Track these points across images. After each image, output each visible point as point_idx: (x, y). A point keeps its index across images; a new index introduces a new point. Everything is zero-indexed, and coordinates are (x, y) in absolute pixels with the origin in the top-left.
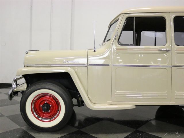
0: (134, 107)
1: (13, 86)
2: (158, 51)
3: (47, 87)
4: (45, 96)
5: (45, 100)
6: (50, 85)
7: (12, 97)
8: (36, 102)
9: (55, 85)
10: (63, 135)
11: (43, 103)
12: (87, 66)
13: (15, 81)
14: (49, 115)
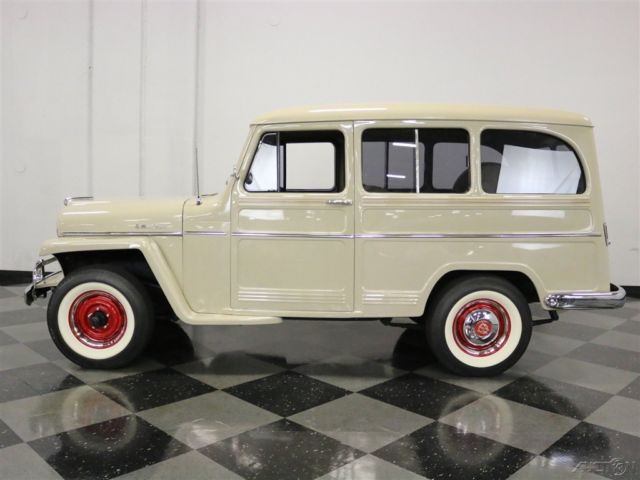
0: (279, 321)
1: (35, 277)
2: (325, 205)
3: (98, 278)
4: (97, 296)
5: (98, 305)
6: (104, 275)
7: (33, 300)
8: (79, 307)
9: (114, 274)
10: (131, 374)
11: (92, 310)
12: (181, 235)
13: (41, 265)
14: (104, 335)
